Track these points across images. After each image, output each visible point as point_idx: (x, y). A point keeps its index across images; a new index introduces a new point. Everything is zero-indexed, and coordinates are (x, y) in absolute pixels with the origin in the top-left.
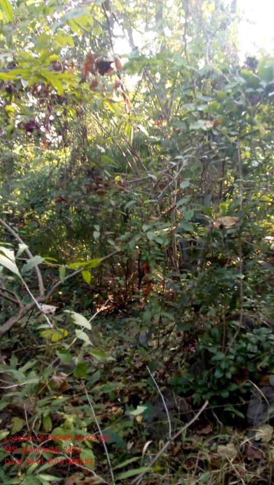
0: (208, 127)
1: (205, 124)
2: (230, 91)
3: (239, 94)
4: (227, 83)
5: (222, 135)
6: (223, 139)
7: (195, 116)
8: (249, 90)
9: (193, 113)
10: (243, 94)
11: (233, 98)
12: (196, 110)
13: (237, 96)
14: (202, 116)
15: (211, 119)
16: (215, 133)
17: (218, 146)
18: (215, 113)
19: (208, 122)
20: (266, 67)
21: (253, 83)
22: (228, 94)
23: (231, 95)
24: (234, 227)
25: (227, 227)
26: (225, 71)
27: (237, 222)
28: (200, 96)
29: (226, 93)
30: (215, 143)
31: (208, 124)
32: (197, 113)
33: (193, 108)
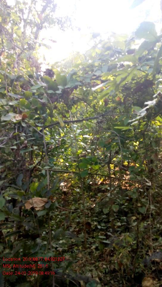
0: (17, 119)
1: (15, 117)
2: (35, 91)
3: (43, 95)
4: (32, 85)
5: (30, 126)
6: (31, 129)
7: (7, 109)
8: (50, 92)
9: (5, 107)
10: (45, 95)
11: (37, 97)
12: (7, 105)
13: (40, 95)
14: (14, 109)
15: (20, 113)
16: (24, 125)
17: (27, 137)
18: (24, 108)
19: (18, 115)
20: (62, 74)
21: (53, 87)
22: (34, 94)
23: (36, 94)
24: (44, 208)
25: (37, 209)
26: (31, 76)
27: (47, 202)
28: (12, 94)
29: (32, 93)
30: (24, 134)
31: (17, 117)
32: (9, 106)
33: (5, 103)
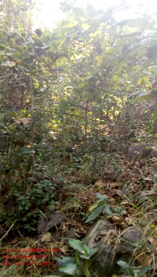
0: (13, 65)
1: (11, 64)
2: (26, 46)
3: (31, 49)
4: (24, 42)
5: (21, 71)
6: (22, 73)
7: (5, 58)
8: (37, 47)
9: (4, 57)
10: (33, 49)
11: (27, 50)
12: (6, 55)
13: (30, 50)
14: (11, 59)
15: (15, 61)
16: (17, 69)
17: (19, 77)
18: (17, 58)
19: (13, 62)
20: (46, 35)
21: (39, 44)
22: (25, 48)
23: (27, 49)
24: (29, 124)
25: (24, 124)
26: (23, 35)
27: (31, 121)
28: (9, 48)
29: (23, 47)
30: (17, 75)
31: (13, 64)
32: (7, 57)
33: (4, 54)
